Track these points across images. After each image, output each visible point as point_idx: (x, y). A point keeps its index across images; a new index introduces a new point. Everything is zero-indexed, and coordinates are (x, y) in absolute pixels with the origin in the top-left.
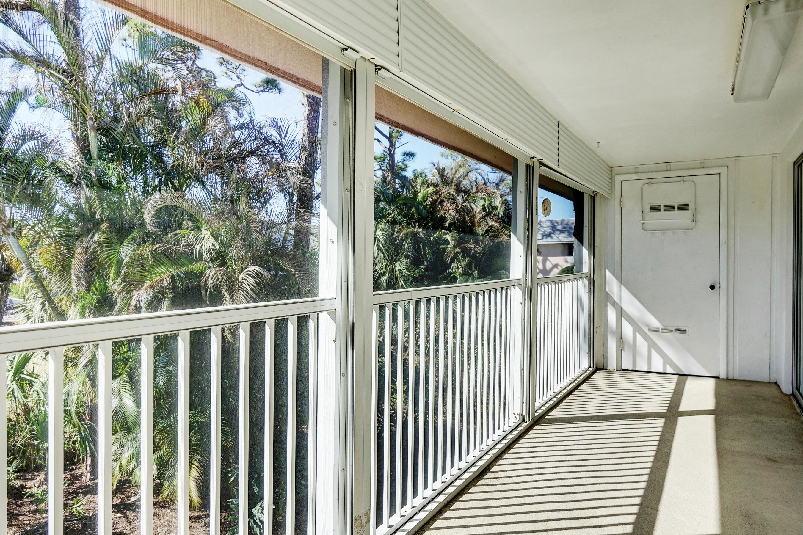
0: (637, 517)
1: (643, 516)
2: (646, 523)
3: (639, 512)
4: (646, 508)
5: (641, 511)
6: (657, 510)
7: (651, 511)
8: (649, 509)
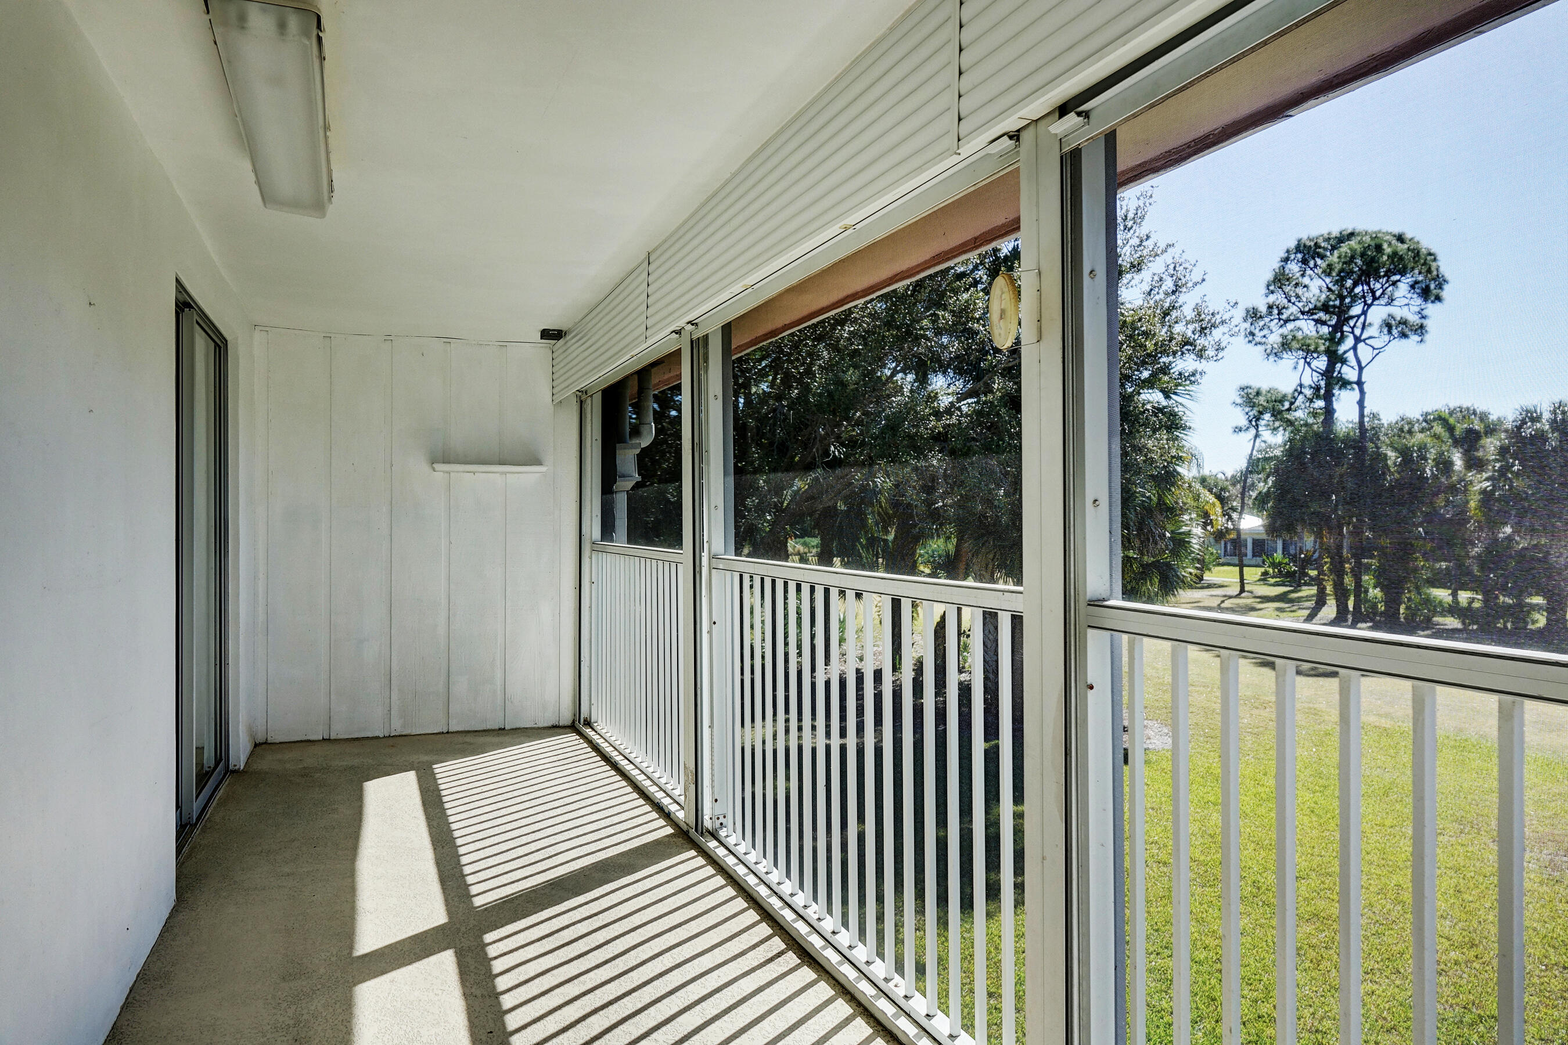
0: (491, 972)
1: (482, 977)
2: (472, 968)
3: (493, 981)
4: (485, 993)
5: (490, 984)
6: (466, 996)
7: (473, 990)
8: (478, 993)
